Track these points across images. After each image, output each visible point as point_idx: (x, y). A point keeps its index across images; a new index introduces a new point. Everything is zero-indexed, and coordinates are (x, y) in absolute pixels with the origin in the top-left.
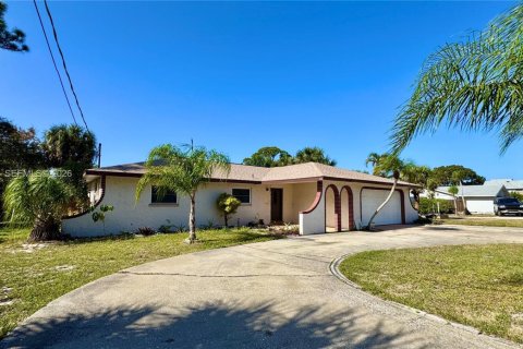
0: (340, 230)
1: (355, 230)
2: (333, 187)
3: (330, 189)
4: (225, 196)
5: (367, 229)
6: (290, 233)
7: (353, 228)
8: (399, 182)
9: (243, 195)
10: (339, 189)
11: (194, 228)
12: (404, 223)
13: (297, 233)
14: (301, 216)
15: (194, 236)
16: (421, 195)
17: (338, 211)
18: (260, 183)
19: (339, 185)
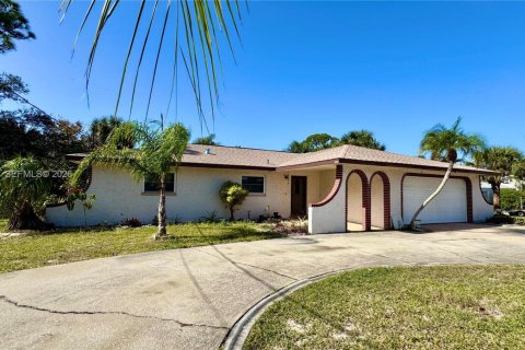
0: (368, 229)
1: (393, 229)
2: (360, 172)
3: (355, 175)
4: (229, 184)
5: (409, 228)
6: (295, 230)
7: (389, 227)
8: (457, 166)
9: (254, 184)
10: (369, 176)
11: (163, 221)
12: (471, 221)
13: (304, 231)
14: (310, 210)
15: (164, 231)
16: (502, 186)
17: (367, 204)
18: (274, 169)
19: (368, 171)
